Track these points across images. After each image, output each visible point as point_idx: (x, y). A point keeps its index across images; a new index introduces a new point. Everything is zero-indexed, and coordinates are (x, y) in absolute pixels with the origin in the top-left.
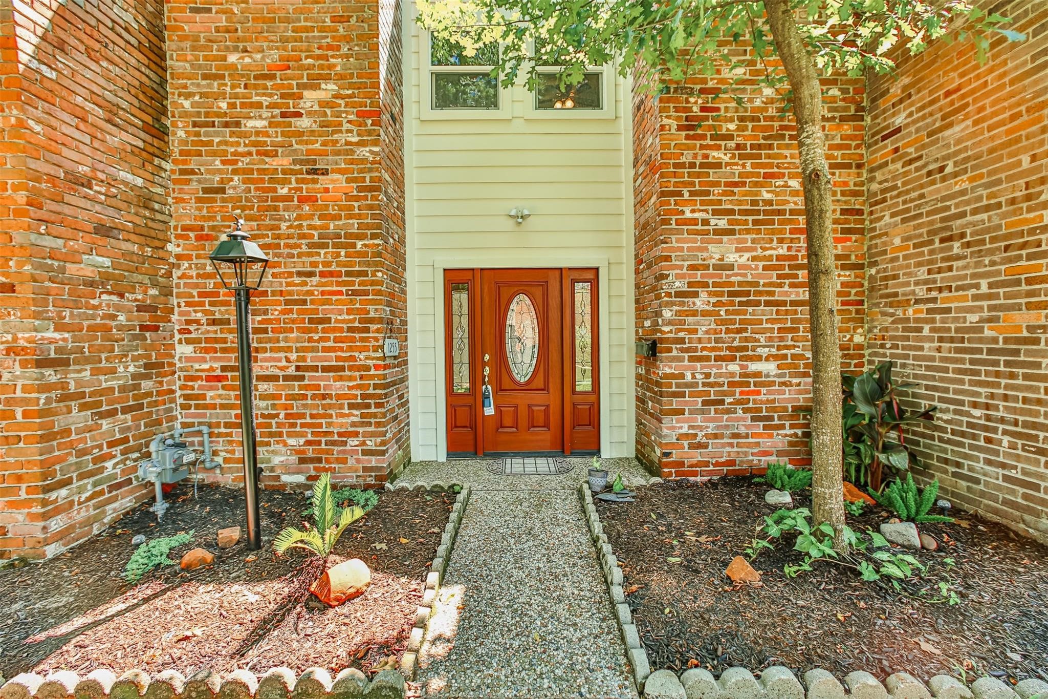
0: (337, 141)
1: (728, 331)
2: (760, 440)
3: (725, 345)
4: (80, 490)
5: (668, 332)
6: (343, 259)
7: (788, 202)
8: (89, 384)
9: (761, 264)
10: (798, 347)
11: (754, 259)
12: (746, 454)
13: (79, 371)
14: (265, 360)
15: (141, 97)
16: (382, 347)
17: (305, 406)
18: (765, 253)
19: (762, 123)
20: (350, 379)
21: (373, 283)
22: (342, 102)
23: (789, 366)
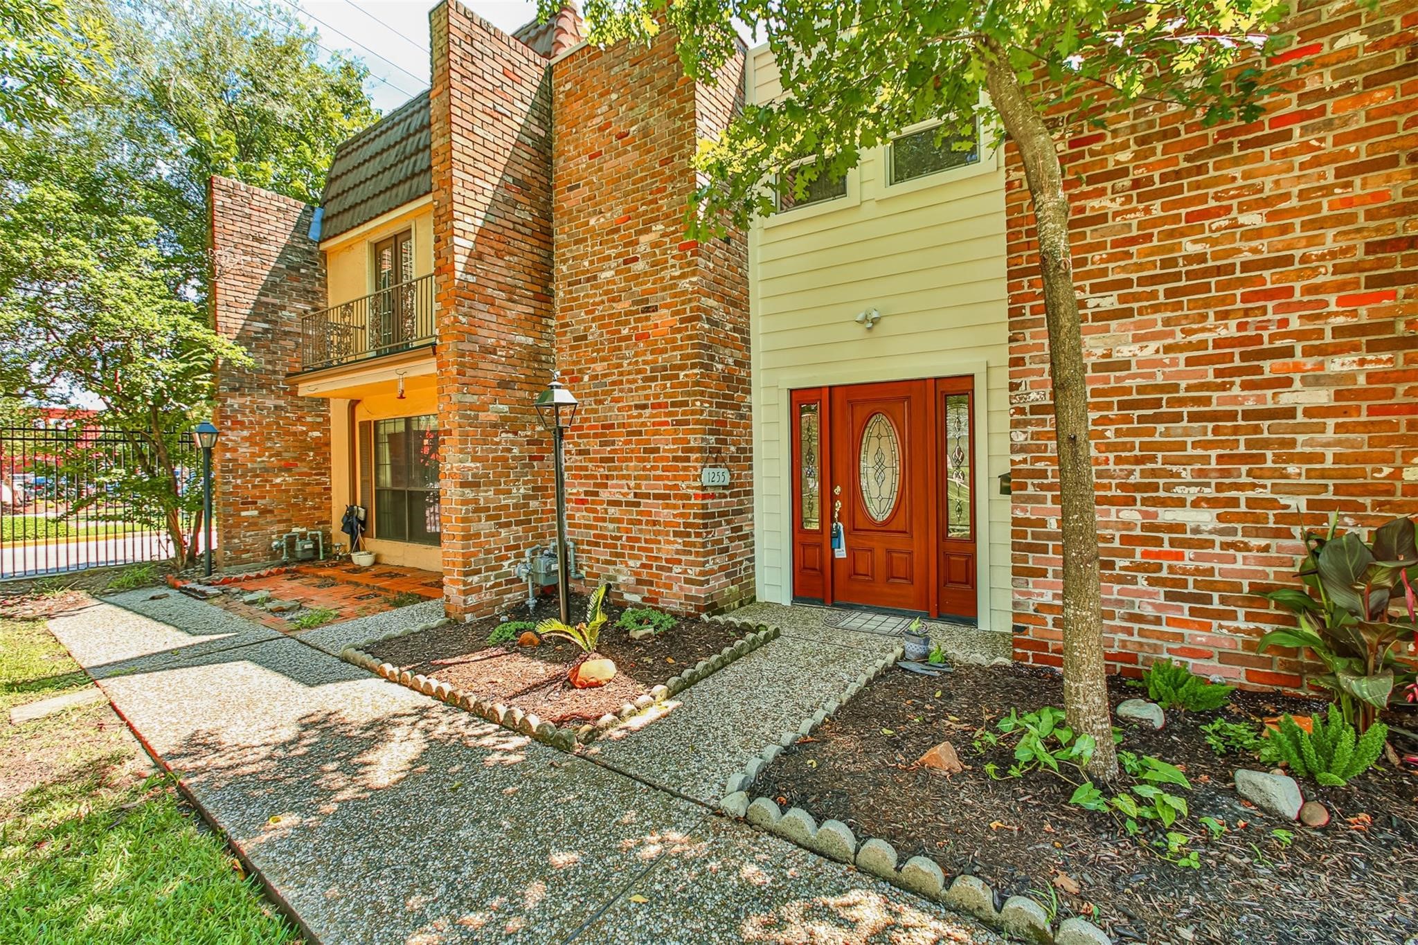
0: (663, 278)
1: (1119, 460)
2: (1186, 631)
3: (1114, 482)
4: (487, 579)
5: (1020, 462)
6: (669, 390)
7: (1239, 251)
8: (493, 501)
9: (1182, 357)
10: (1264, 487)
11: (1168, 349)
12: (1156, 649)
13: (486, 491)
14: (613, 486)
15: (533, 273)
16: (700, 476)
17: (641, 531)
18: (1189, 339)
19: (1184, 136)
20: (675, 507)
21: (693, 413)
22: (667, 239)
23: (1242, 517)
